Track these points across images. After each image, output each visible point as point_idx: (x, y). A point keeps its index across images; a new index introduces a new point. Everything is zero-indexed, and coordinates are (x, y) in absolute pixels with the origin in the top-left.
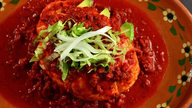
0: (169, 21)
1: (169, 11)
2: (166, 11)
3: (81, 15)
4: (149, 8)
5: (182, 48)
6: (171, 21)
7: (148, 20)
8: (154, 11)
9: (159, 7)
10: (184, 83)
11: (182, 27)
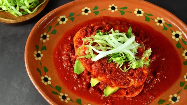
0: (47, 77)
1: (46, 84)
2: (48, 84)
3: (116, 74)
4: (61, 88)
5: (42, 57)
6: (46, 76)
7: (63, 79)
8: (57, 86)
9: (53, 88)
10: (45, 34)
11: (38, 71)
